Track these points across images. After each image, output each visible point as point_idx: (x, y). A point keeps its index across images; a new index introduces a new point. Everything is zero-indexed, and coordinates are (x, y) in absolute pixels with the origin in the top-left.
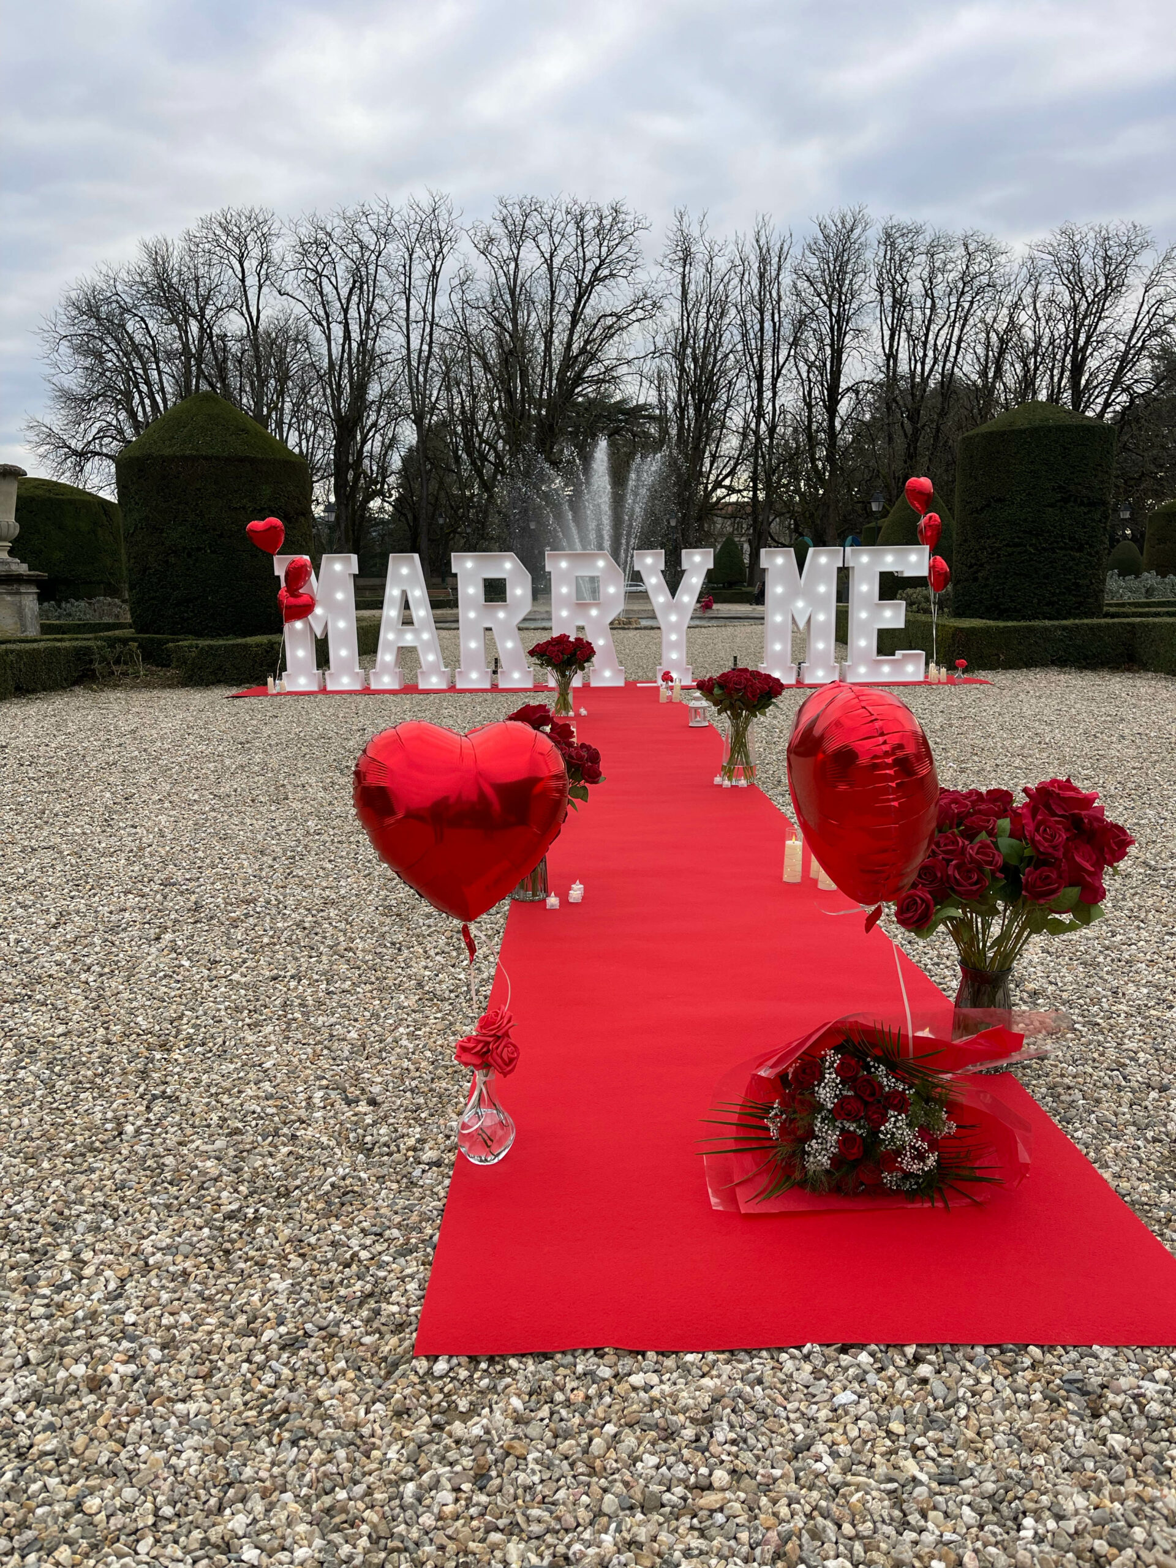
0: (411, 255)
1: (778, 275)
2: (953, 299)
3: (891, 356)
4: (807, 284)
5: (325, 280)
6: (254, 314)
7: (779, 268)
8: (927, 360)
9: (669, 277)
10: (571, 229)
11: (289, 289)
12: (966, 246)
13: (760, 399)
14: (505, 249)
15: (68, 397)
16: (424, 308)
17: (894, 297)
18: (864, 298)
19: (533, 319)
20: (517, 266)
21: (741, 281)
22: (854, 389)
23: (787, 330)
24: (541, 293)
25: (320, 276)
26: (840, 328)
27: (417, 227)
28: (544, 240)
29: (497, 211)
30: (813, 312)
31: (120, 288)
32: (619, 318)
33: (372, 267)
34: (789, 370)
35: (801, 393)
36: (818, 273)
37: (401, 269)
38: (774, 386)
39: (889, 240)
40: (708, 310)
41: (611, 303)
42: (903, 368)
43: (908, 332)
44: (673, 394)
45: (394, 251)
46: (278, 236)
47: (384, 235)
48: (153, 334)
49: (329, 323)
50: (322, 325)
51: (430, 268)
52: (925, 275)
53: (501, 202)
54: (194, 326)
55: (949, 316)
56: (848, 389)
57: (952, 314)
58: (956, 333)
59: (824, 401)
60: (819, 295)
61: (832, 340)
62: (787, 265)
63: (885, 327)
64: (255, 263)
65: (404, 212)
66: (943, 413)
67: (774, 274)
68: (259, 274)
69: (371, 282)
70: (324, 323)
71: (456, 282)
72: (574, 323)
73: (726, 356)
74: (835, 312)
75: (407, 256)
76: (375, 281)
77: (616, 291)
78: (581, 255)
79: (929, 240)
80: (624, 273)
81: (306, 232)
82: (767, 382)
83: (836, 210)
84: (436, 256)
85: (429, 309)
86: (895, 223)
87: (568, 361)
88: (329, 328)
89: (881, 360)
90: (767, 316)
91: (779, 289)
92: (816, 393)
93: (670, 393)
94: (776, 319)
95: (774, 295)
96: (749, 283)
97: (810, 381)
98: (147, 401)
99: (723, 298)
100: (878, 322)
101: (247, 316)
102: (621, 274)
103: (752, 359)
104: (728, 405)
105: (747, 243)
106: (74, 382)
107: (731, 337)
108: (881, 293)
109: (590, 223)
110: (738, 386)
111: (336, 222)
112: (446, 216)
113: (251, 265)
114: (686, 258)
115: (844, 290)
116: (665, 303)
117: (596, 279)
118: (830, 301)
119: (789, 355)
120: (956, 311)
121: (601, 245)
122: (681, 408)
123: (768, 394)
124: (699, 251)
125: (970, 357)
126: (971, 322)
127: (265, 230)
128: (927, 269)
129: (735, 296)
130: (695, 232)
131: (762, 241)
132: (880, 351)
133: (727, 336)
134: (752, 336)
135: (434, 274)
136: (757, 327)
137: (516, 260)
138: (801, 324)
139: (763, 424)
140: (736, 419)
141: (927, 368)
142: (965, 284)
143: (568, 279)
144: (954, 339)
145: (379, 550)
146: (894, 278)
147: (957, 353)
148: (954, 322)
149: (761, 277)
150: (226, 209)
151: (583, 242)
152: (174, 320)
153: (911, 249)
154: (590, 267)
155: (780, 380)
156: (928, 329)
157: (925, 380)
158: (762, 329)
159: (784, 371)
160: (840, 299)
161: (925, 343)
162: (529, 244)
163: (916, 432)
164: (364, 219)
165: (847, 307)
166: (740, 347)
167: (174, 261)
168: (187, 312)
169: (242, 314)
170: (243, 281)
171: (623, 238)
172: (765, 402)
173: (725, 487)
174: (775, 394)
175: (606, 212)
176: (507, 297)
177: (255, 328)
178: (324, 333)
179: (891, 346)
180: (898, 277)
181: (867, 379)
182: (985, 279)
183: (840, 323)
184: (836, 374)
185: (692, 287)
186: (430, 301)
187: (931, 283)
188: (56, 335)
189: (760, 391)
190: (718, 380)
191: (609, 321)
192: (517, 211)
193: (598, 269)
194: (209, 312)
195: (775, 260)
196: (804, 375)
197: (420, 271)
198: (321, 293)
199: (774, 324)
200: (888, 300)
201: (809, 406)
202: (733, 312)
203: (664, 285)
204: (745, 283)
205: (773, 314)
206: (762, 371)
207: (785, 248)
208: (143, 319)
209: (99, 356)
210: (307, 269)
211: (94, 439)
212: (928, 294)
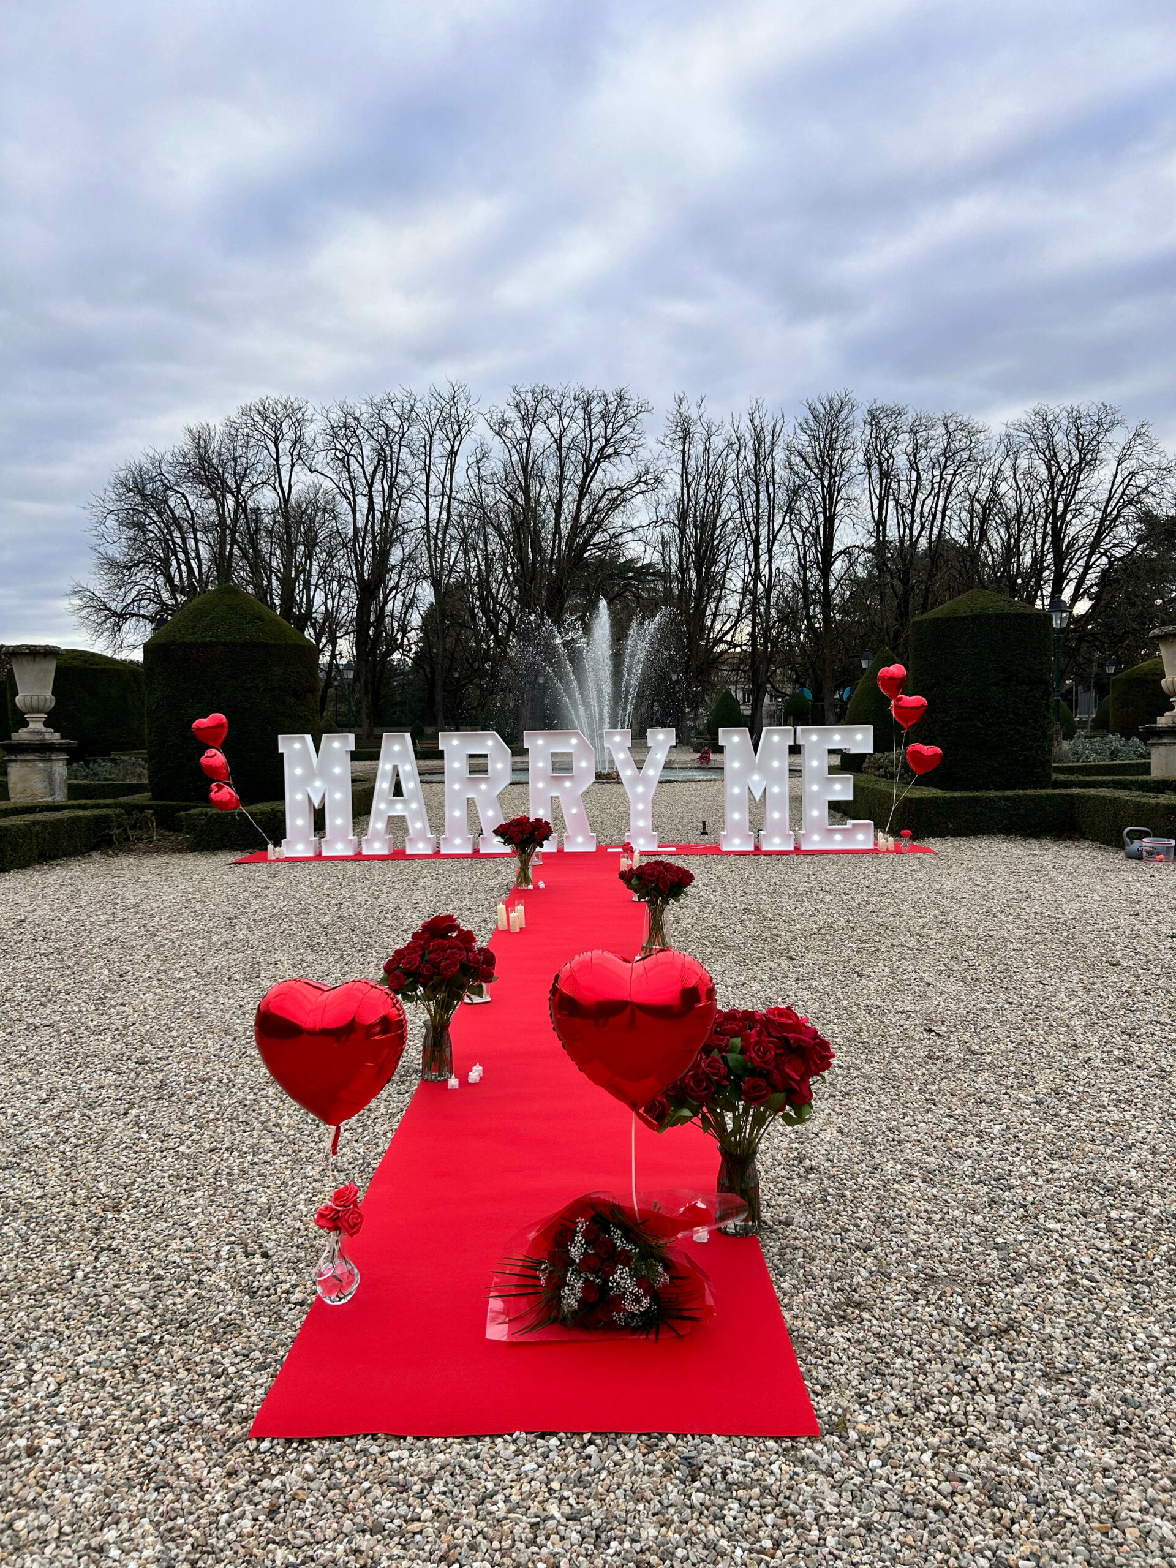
0: (431, 437)
1: (772, 451)
2: (937, 472)
3: (880, 523)
4: (799, 459)
5: (352, 459)
6: (286, 489)
7: (773, 444)
8: (915, 526)
9: (670, 453)
10: (580, 413)
11: (318, 467)
12: (946, 426)
13: (757, 564)
14: (517, 430)
15: (112, 565)
16: (443, 483)
17: (881, 470)
18: (853, 470)
19: (544, 493)
20: (529, 444)
21: (738, 457)
22: (846, 552)
23: (781, 498)
24: (551, 468)
25: (348, 455)
26: (831, 498)
27: (438, 412)
28: (554, 423)
29: (510, 397)
30: (805, 484)
31: (164, 468)
32: (623, 491)
33: (396, 448)
34: (784, 535)
35: (796, 557)
36: (809, 449)
37: (422, 449)
38: (770, 550)
39: (873, 420)
40: (707, 483)
41: (615, 478)
42: (892, 532)
43: (896, 500)
44: (675, 557)
45: (416, 434)
46: (311, 421)
47: (407, 418)
48: (192, 508)
49: (354, 496)
50: (347, 498)
51: (449, 448)
52: (910, 450)
53: (515, 390)
54: (230, 501)
55: (933, 488)
56: (841, 553)
57: (936, 486)
58: (941, 502)
59: (818, 564)
60: (811, 469)
61: (824, 508)
62: (780, 442)
63: (873, 497)
64: (289, 444)
65: (426, 400)
66: (931, 576)
67: (767, 451)
68: (292, 454)
69: (395, 460)
70: (351, 497)
71: (472, 459)
72: (582, 496)
73: (725, 523)
74: (826, 484)
75: (427, 438)
76: (398, 459)
77: (620, 467)
78: (588, 436)
79: (911, 420)
80: (628, 451)
81: (335, 416)
82: (763, 546)
83: (823, 395)
84: (455, 437)
85: (447, 484)
86: (879, 404)
87: (576, 528)
88: (354, 501)
89: (871, 527)
90: (763, 488)
91: (773, 465)
92: (810, 556)
93: (673, 557)
94: (771, 490)
95: (769, 468)
96: (745, 458)
97: (805, 545)
98: (184, 568)
99: (721, 472)
100: (867, 492)
101: (279, 490)
102: (624, 452)
103: (748, 526)
104: (727, 567)
105: (743, 424)
106: (118, 551)
107: (729, 507)
108: (869, 466)
109: (597, 408)
110: (737, 551)
111: (364, 408)
112: (464, 403)
113: (285, 446)
114: (686, 436)
115: (834, 464)
116: (667, 478)
117: (602, 456)
118: (822, 474)
119: (783, 523)
120: (940, 483)
121: (606, 427)
122: (683, 570)
123: (764, 558)
124: (698, 432)
125: (955, 524)
126: (954, 492)
127: (299, 416)
128: (912, 445)
129: (732, 470)
130: (693, 414)
131: (757, 422)
132: (869, 518)
133: (724, 507)
134: (749, 504)
135: (453, 453)
136: (753, 498)
137: (528, 439)
138: (794, 494)
139: (760, 585)
140: (735, 580)
141: (915, 533)
142: (947, 458)
143: (575, 457)
144: (940, 508)
145: (399, 699)
146: (880, 454)
147: (943, 520)
148: (939, 492)
149: (756, 454)
150: (264, 398)
151: (590, 426)
152: (213, 495)
153: (895, 428)
154: (596, 446)
155: (776, 543)
156: (914, 498)
157: (914, 544)
158: (758, 500)
159: (779, 537)
160: (830, 473)
161: (912, 512)
162: (540, 426)
163: (906, 593)
164: (389, 406)
165: (837, 479)
166: (737, 515)
167: (216, 443)
168: (225, 489)
169: (275, 489)
170: (277, 460)
171: (626, 421)
172: (762, 567)
173: (726, 642)
174: (771, 558)
175: (611, 398)
176: (520, 473)
177: (286, 501)
178: (350, 504)
179: (880, 514)
180: (884, 452)
181: (858, 543)
182: (965, 455)
183: (830, 494)
184: (829, 538)
185: (692, 462)
186: (448, 476)
187: (915, 456)
188: (103, 510)
189: (757, 557)
190: (718, 544)
191: (616, 493)
192: (529, 398)
193: (603, 448)
194: (245, 487)
195: (768, 439)
196: (799, 541)
197: (439, 450)
198: (348, 470)
199: (769, 495)
200: (875, 474)
201: (804, 568)
202: (730, 484)
203: (666, 461)
204: (741, 459)
205: (767, 487)
206: (758, 537)
207: (778, 428)
208: (184, 496)
209: (141, 527)
210: (336, 449)
211: (133, 601)
212: (913, 466)
